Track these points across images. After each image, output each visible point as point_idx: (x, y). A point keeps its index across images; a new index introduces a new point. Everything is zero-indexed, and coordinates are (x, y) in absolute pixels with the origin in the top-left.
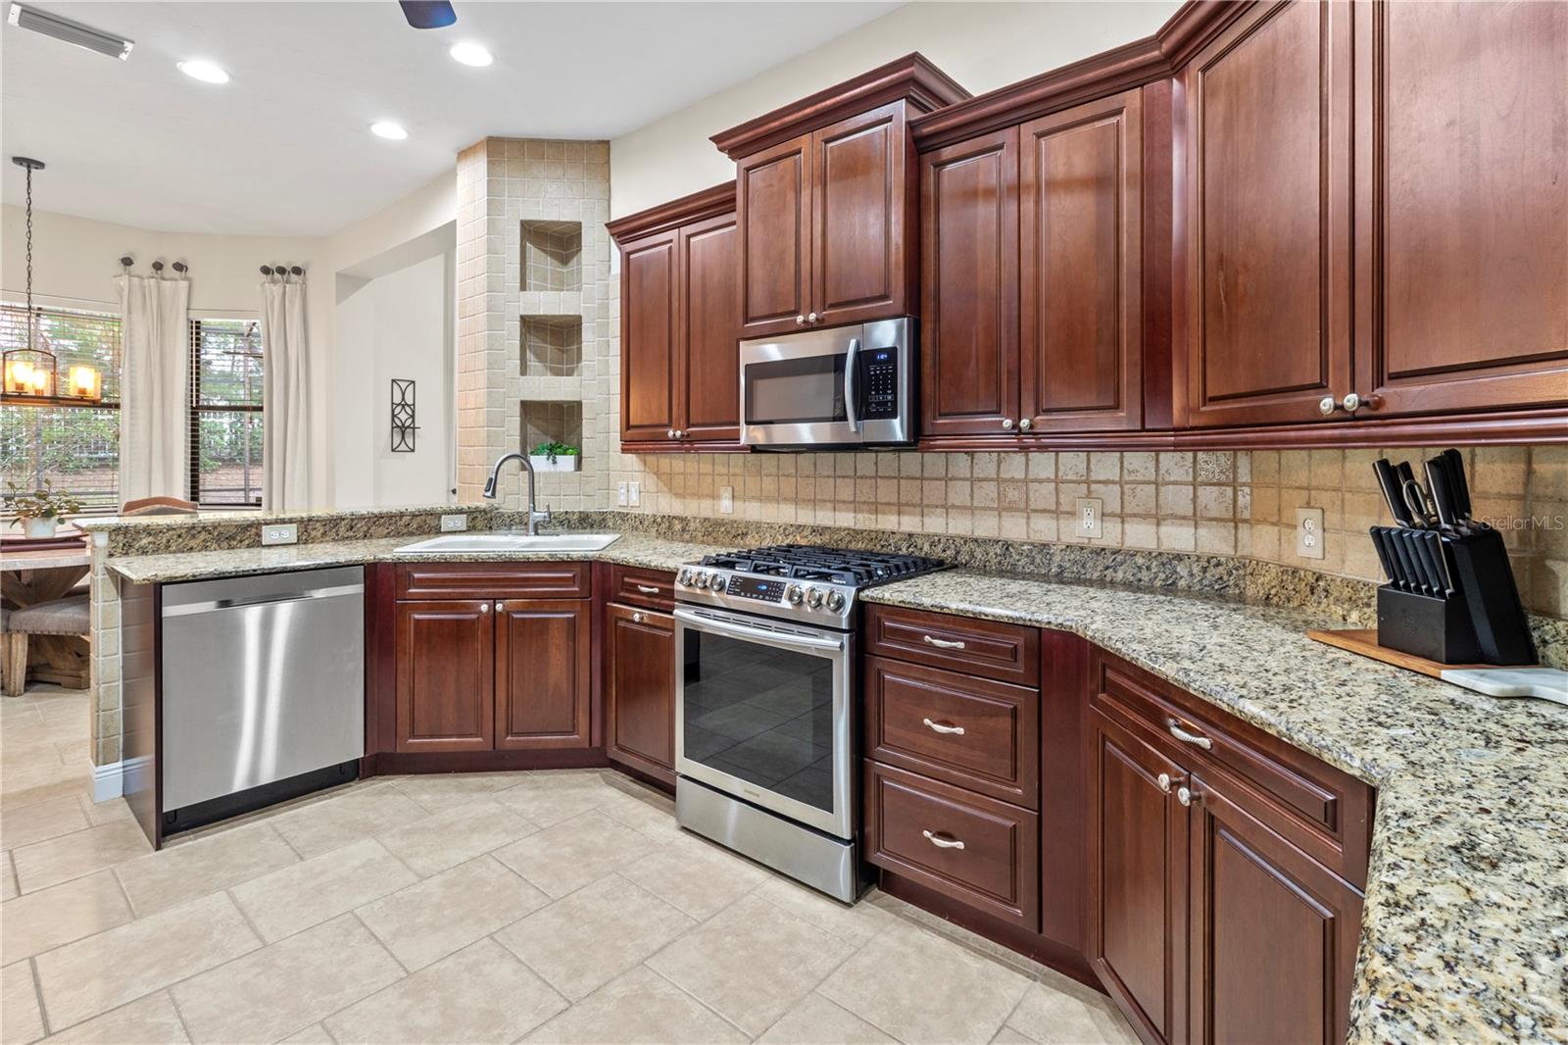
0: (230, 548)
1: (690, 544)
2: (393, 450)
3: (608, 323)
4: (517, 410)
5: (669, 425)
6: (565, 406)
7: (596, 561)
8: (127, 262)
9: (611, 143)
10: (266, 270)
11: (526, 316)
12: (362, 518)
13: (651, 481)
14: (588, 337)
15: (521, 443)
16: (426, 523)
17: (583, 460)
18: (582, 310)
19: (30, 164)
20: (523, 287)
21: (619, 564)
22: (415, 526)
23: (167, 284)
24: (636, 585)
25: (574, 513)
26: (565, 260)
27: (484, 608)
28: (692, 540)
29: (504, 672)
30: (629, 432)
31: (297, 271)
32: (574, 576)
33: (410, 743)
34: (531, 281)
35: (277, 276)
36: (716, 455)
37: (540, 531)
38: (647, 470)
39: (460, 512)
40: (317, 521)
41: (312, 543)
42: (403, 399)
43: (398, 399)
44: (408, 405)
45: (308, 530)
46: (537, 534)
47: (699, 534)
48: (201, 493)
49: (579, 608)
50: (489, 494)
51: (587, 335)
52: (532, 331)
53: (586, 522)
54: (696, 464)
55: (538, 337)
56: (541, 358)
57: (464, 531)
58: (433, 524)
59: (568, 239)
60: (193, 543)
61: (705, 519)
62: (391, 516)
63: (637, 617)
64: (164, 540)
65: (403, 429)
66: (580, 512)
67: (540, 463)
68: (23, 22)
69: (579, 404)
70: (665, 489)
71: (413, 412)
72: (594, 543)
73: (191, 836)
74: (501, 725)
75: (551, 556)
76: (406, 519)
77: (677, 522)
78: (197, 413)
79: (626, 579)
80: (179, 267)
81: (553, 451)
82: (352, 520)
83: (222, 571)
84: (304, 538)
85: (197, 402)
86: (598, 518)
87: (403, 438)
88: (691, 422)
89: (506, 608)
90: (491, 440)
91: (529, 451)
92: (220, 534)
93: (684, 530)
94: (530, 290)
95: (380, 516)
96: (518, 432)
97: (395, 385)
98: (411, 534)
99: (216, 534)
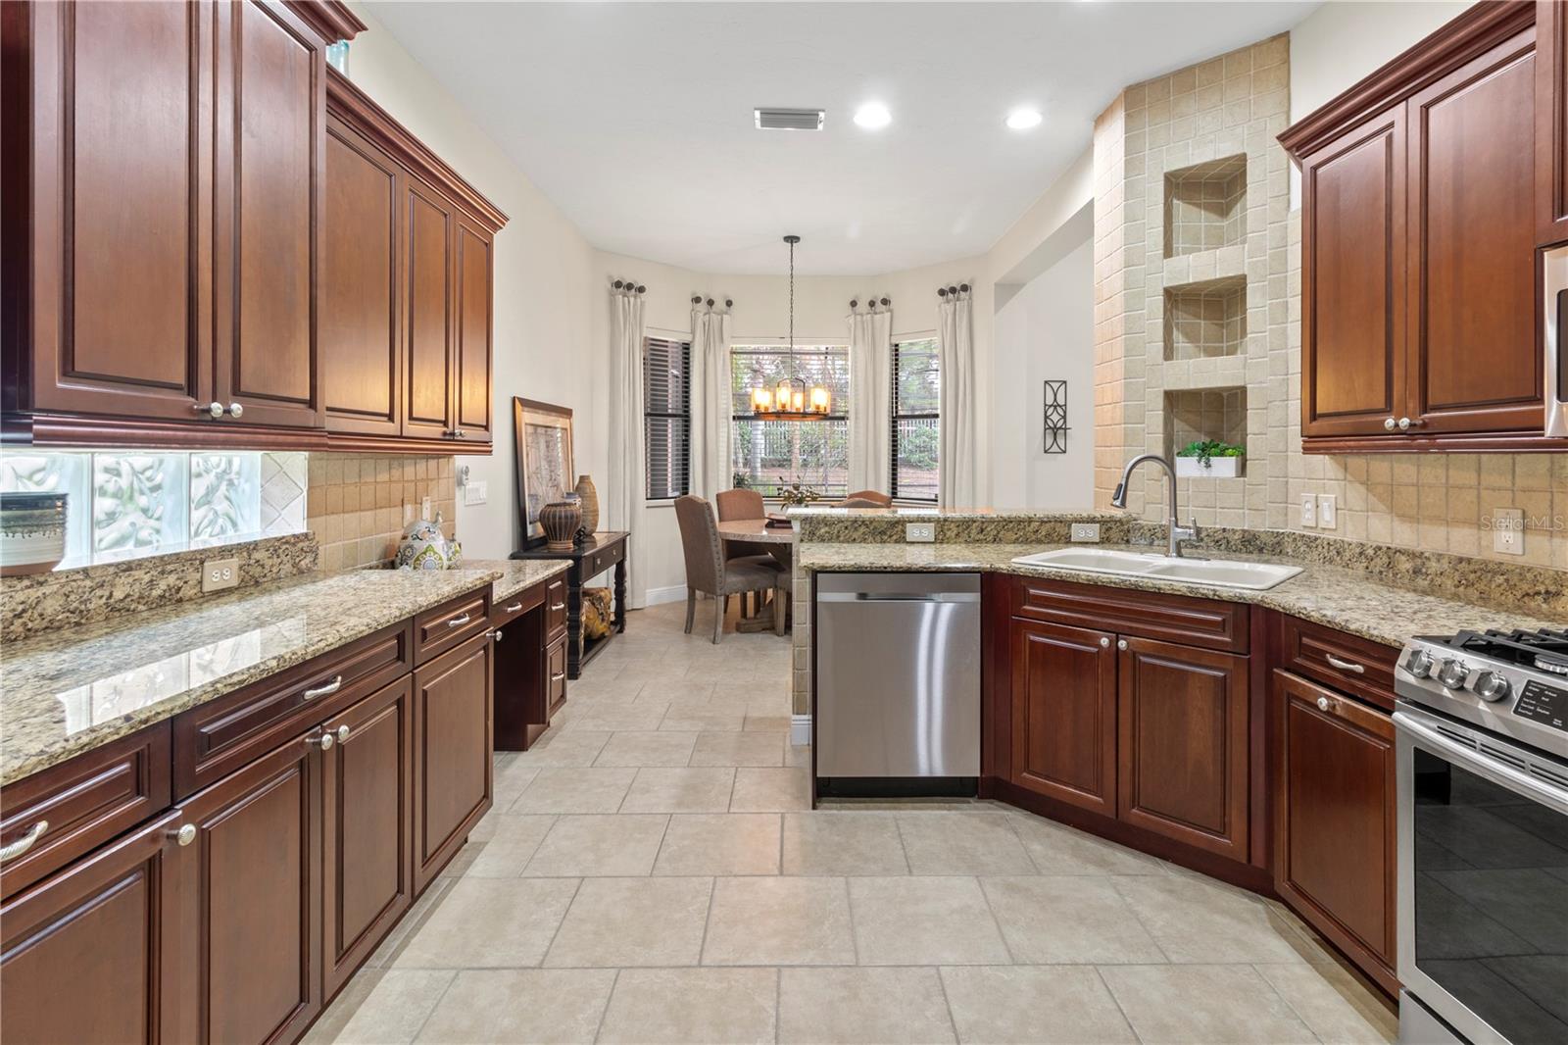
0: (883, 542)
1: (1431, 599)
2: (1046, 452)
3: (1286, 277)
4: (1160, 402)
5: (1388, 409)
6: (1225, 394)
7: (1258, 606)
8: (854, 304)
9: (1291, 34)
10: (942, 293)
11: (1171, 287)
12: (992, 521)
13: (1356, 494)
14: (1256, 301)
15: (1165, 443)
16: (1054, 531)
17: (1248, 462)
18: (1246, 269)
19: (792, 239)
20: (1168, 252)
21: (1293, 616)
22: (1044, 533)
23: (877, 317)
24: (1324, 653)
25: (1234, 531)
26: (1223, 211)
27: (1104, 642)
28: (1432, 590)
29: (1128, 726)
30: (1314, 423)
31: (965, 288)
32: (1224, 620)
33: (1025, 778)
34: (1178, 244)
35: (951, 296)
36: (1484, 457)
37: (1183, 551)
38: (1349, 477)
39: (1092, 520)
40: (952, 522)
41: (948, 543)
42: (1055, 400)
43: (1050, 401)
44: (1060, 406)
45: (946, 531)
46: (1180, 555)
47: (1449, 583)
48: (899, 488)
49: (1230, 665)
50: (1118, 503)
51: (1252, 300)
52: (1180, 305)
53: (1251, 545)
54: (1441, 472)
55: (1186, 312)
56: (1192, 337)
57: (1097, 543)
58: (1062, 533)
59: (1228, 184)
60: (855, 536)
61: (1461, 560)
62: (1020, 521)
63: (1323, 703)
64: (836, 531)
65: (1055, 430)
66: (1244, 531)
67: (1188, 467)
68: (764, 123)
69: (1243, 390)
70: (1382, 507)
71: (1065, 412)
72: (1261, 576)
73: (838, 805)
74: (1126, 791)
75: (1191, 589)
76: (1035, 525)
77: (1403, 558)
78: (896, 422)
79: (1305, 640)
80: (885, 302)
81: (1206, 452)
82: (983, 523)
83: (862, 565)
84: (941, 537)
85: (896, 412)
86: (1271, 541)
87: (1055, 439)
88: (1430, 402)
89: (1131, 647)
90: (1128, 439)
91: (1176, 452)
92: (875, 528)
93: (1416, 572)
94: (1178, 255)
95: (1008, 521)
96: (1161, 429)
97: (1047, 386)
98: (1039, 542)
99: (872, 528)
